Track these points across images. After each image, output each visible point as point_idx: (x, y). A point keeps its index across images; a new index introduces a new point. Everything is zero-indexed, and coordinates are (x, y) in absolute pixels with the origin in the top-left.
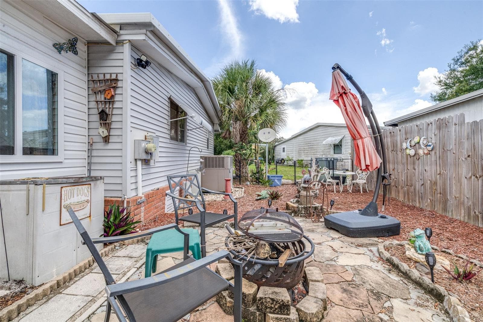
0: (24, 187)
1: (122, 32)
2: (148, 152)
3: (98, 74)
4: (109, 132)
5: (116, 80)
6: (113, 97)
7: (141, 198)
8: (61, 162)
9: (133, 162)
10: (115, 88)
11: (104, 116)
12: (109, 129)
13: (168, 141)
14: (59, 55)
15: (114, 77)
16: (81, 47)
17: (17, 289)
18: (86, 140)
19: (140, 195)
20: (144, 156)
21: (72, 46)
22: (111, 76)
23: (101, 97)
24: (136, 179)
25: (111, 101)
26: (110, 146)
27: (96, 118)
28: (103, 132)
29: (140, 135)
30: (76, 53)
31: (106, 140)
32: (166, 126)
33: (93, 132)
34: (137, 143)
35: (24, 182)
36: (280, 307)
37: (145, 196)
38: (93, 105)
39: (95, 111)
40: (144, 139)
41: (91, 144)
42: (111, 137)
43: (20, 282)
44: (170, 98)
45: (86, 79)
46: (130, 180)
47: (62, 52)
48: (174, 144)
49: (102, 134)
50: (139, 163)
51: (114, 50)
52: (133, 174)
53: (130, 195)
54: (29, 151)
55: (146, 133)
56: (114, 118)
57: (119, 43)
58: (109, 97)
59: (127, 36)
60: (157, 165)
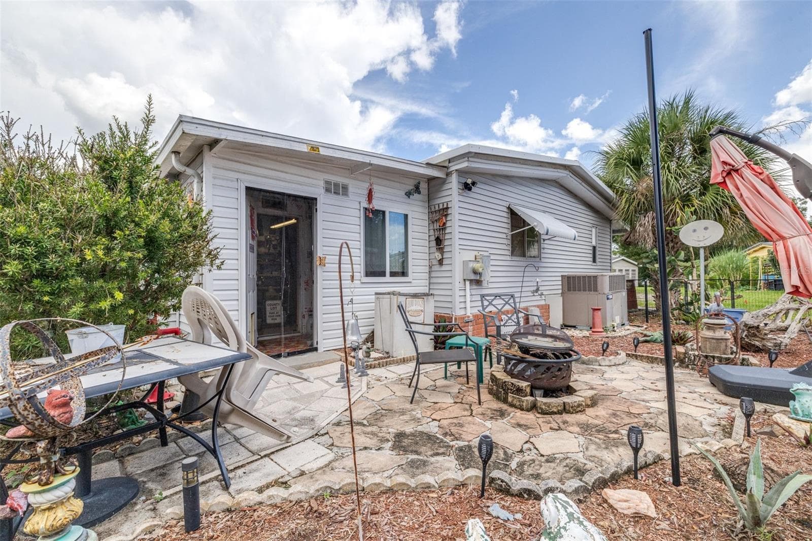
0: (389, 296)
1: (450, 165)
2: (475, 272)
3: (434, 205)
4: (442, 256)
5: (447, 208)
6: (444, 224)
7: (469, 317)
8: (410, 282)
9: (462, 281)
10: (446, 216)
11: (439, 241)
12: (442, 253)
13: (509, 258)
14: (409, 200)
15: (445, 206)
16: (423, 187)
17: (386, 355)
18: (427, 263)
19: (469, 314)
20: (473, 277)
21: (417, 189)
22: (443, 205)
23: (436, 226)
24: (465, 298)
25: (443, 228)
26: (444, 268)
27: (434, 243)
28: (438, 256)
29: (470, 256)
30: (419, 193)
31: (441, 262)
32: (505, 241)
33: (432, 256)
34: (465, 263)
35: (389, 294)
36: (517, 390)
37: (473, 316)
38: (432, 232)
39: (433, 238)
40: (474, 259)
41: (430, 267)
42: (444, 260)
43: (388, 353)
44: (509, 208)
45: (427, 211)
46: (458, 299)
47: (411, 196)
48: (519, 261)
49: (437, 257)
50: (468, 283)
51: (445, 181)
52: (462, 293)
53: (459, 313)
54: (393, 274)
55: (476, 253)
56: (446, 243)
57: (448, 174)
58: (441, 225)
59: (454, 167)
60: (491, 285)
